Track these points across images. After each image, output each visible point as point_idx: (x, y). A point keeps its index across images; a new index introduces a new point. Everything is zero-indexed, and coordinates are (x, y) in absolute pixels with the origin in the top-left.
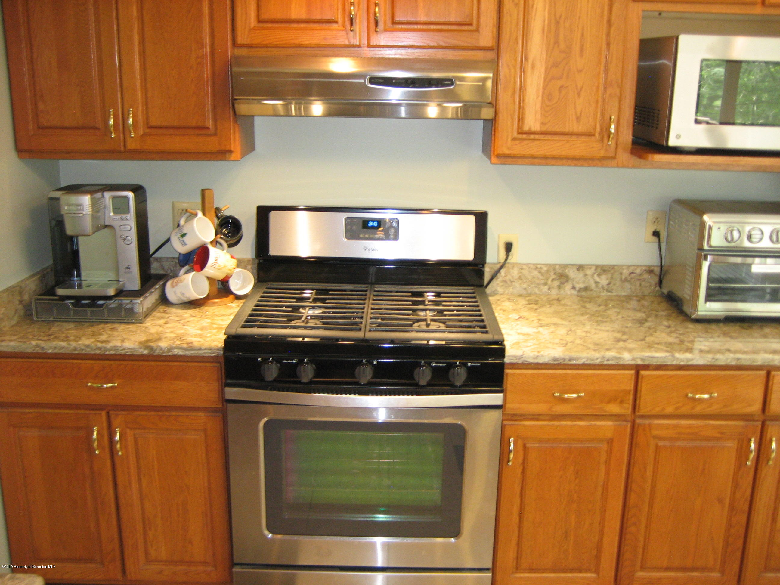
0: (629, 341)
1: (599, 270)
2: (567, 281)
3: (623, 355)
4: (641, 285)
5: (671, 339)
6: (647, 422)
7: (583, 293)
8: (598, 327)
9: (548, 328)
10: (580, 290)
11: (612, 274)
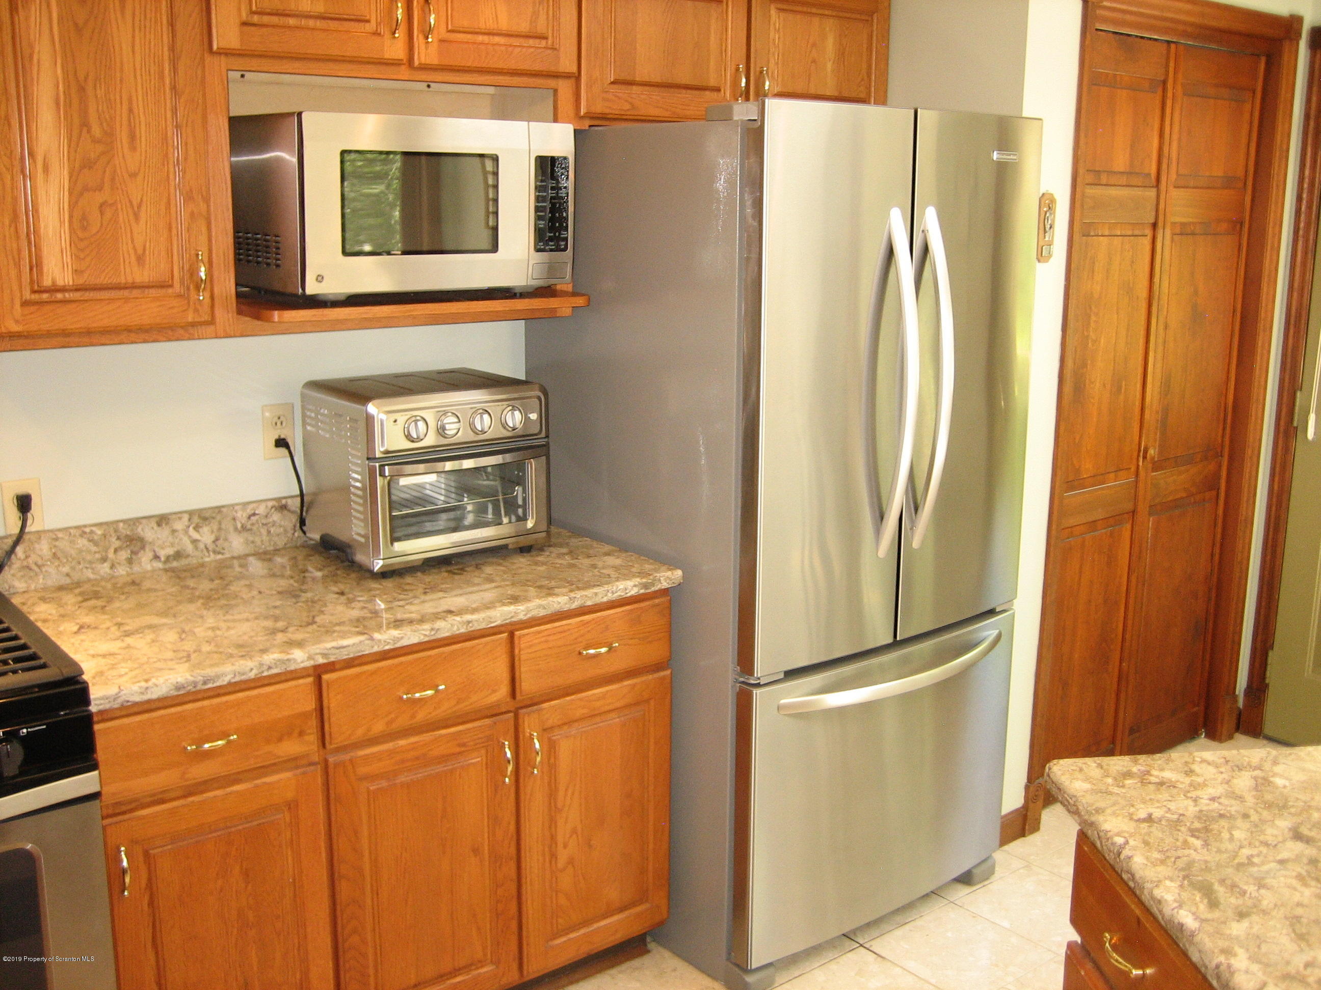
0: (291, 629)
1: (196, 519)
2: (143, 548)
3: (293, 654)
4: (269, 532)
5: (355, 613)
6: (345, 757)
7: (175, 564)
8: (229, 617)
9: (141, 635)
10: (168, 559)
11: (220, 523)
